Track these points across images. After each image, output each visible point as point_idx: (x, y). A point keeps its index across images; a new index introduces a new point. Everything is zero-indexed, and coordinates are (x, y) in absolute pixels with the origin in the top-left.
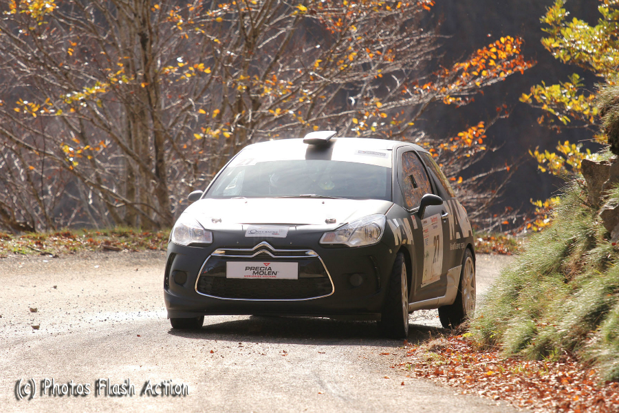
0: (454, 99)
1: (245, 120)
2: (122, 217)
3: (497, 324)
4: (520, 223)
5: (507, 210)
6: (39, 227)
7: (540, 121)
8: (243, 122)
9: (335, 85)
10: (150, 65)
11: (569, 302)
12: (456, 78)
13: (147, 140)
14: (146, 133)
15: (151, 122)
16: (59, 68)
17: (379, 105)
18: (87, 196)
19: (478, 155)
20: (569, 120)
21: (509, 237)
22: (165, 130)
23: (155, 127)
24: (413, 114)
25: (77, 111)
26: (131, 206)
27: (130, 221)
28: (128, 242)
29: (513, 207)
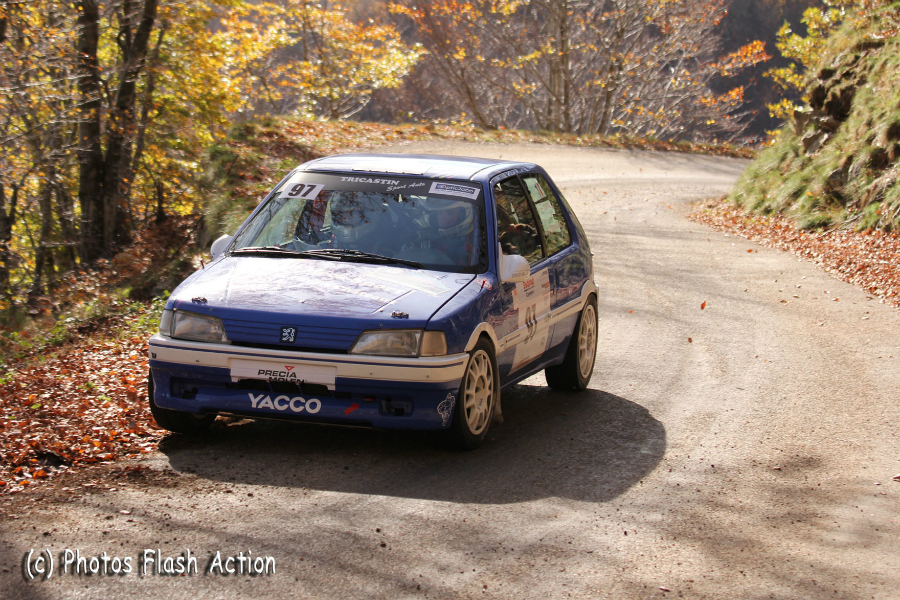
0: (728, 73)
2: (545, 126)
3: (742, 195)
4: (758, 142)
5: (752, 135)
6: (499, 128)
7: (774, 87)
9: (663, 61)
10: (565, 44)
11: (782, 186)
12: (730, 61)
13: (560, 85)
14: (560, 81)
15: (563, 75)
17: (687, 74)
18: (525, 111)
19: (738, 103)
20: (788, 88)
22: (571, 80)
23: (565, 78)
24: (704, 80)
25: (524, 68)
26: (549, 120)
27: (548, 128)
28: (547, 140)
29: (754, 133)
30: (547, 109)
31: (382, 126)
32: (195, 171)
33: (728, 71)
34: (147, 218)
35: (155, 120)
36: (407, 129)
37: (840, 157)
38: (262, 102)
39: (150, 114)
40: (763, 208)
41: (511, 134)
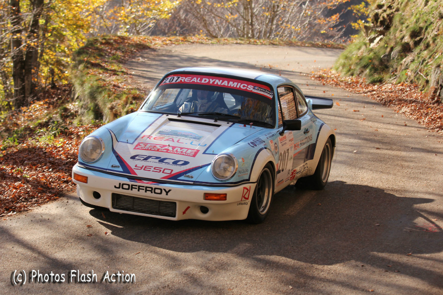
0: (331, 7)
4: (347, 40)
6: (219, 37)
14: (248, 13)
15: (250, 10)
18: (231, 28)
19: (337, 22)
20: (361, 15)
21: (344, 44)
22: (253, 13)
26: (244, 32)
27: (243, 36)
28: (243, 42)
29: (345, 36)
30: (242, 27)
31: (161, 37)
32: (70, 63)
34: (46, 87)
35: (49, 38)
36: (173, 38)
37: (387, 47)
38: (101, 27)
39: (46, 35)
40: (350, 73)
41: (225, 40)
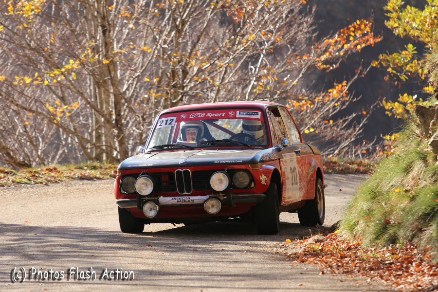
0: (325, 66)
1: (177, 85)
2: (93, 156)
4: (374, 150)
5: (364, 143)
6: (34, 164)
7: (386, 78)
8: (176, 86)
9: (240, 58)
10: (109, 47)
13: (109, 101)
14: (109, 96)
15: (112, 88)
16: (45, 52)
18: (66, 140)
19: (343, 103)
20: (407, 78)
22: (121, 94)
23: (114, 91)
25: (58, 82)
26: (99, 147)
27: (98, 158)
28: (97, 173)
29: (369, 140)
30: (94, 133)
33: (326, 62)
40: (386, 236)
41: (51, 170)
